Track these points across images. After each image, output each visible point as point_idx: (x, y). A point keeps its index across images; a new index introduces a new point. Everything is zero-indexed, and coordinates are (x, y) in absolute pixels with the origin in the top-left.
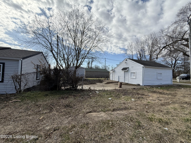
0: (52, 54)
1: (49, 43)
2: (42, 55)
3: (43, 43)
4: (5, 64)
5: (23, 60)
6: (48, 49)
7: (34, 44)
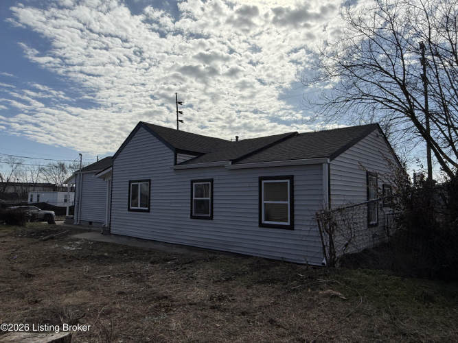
0: (412, 123)
1: (399, 83)
2: (378, 136)
3: (375, 91)
4: (295, 179)
5: (333, 162)
6: (396, 107)
7: (348, 103)
